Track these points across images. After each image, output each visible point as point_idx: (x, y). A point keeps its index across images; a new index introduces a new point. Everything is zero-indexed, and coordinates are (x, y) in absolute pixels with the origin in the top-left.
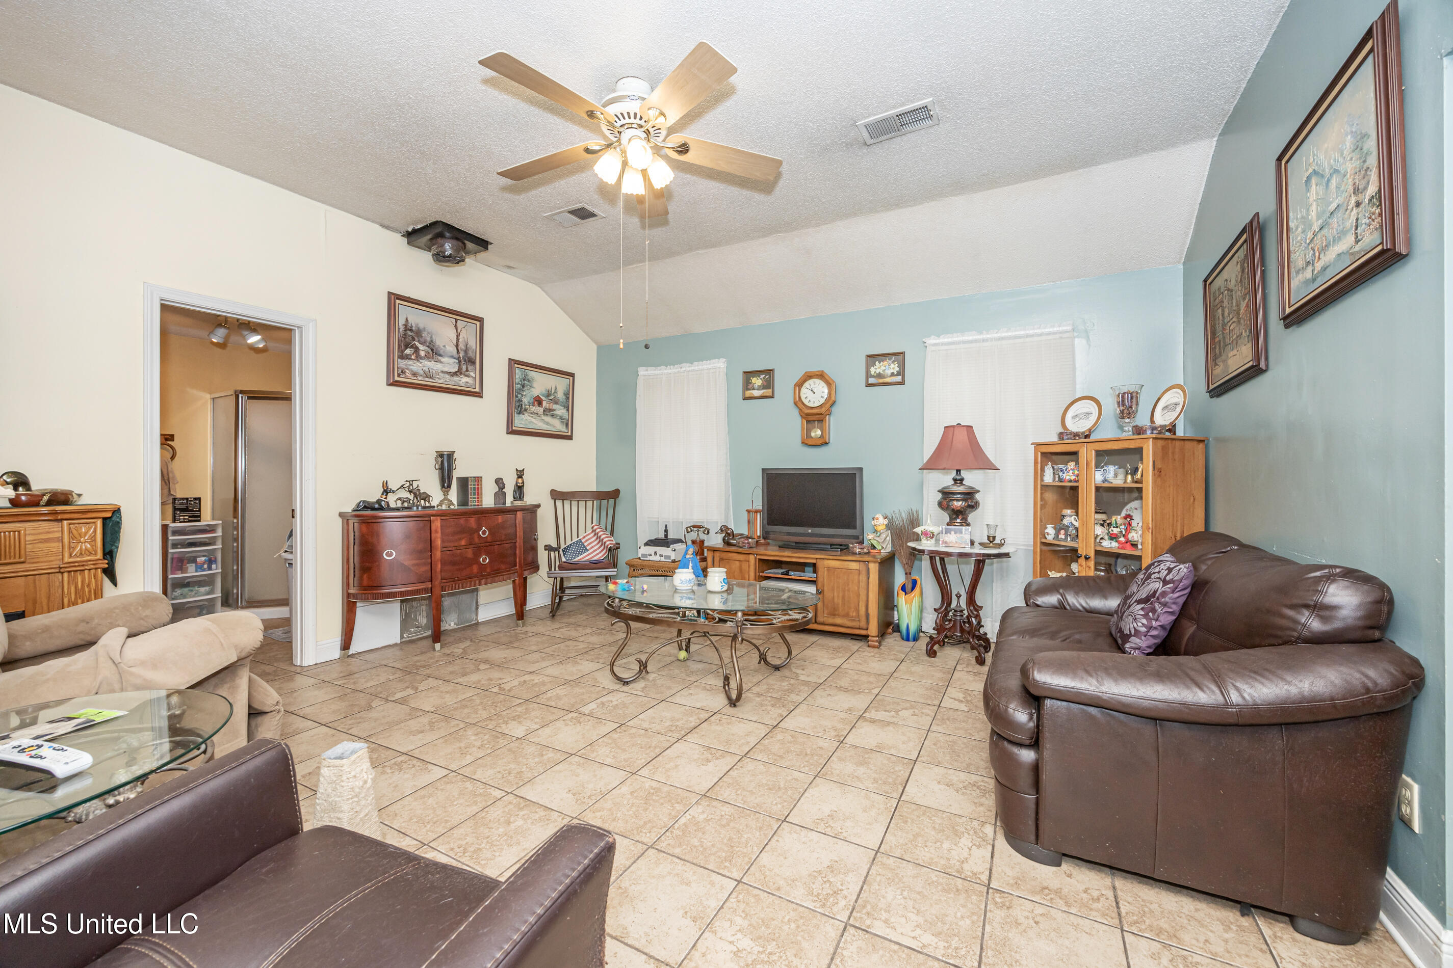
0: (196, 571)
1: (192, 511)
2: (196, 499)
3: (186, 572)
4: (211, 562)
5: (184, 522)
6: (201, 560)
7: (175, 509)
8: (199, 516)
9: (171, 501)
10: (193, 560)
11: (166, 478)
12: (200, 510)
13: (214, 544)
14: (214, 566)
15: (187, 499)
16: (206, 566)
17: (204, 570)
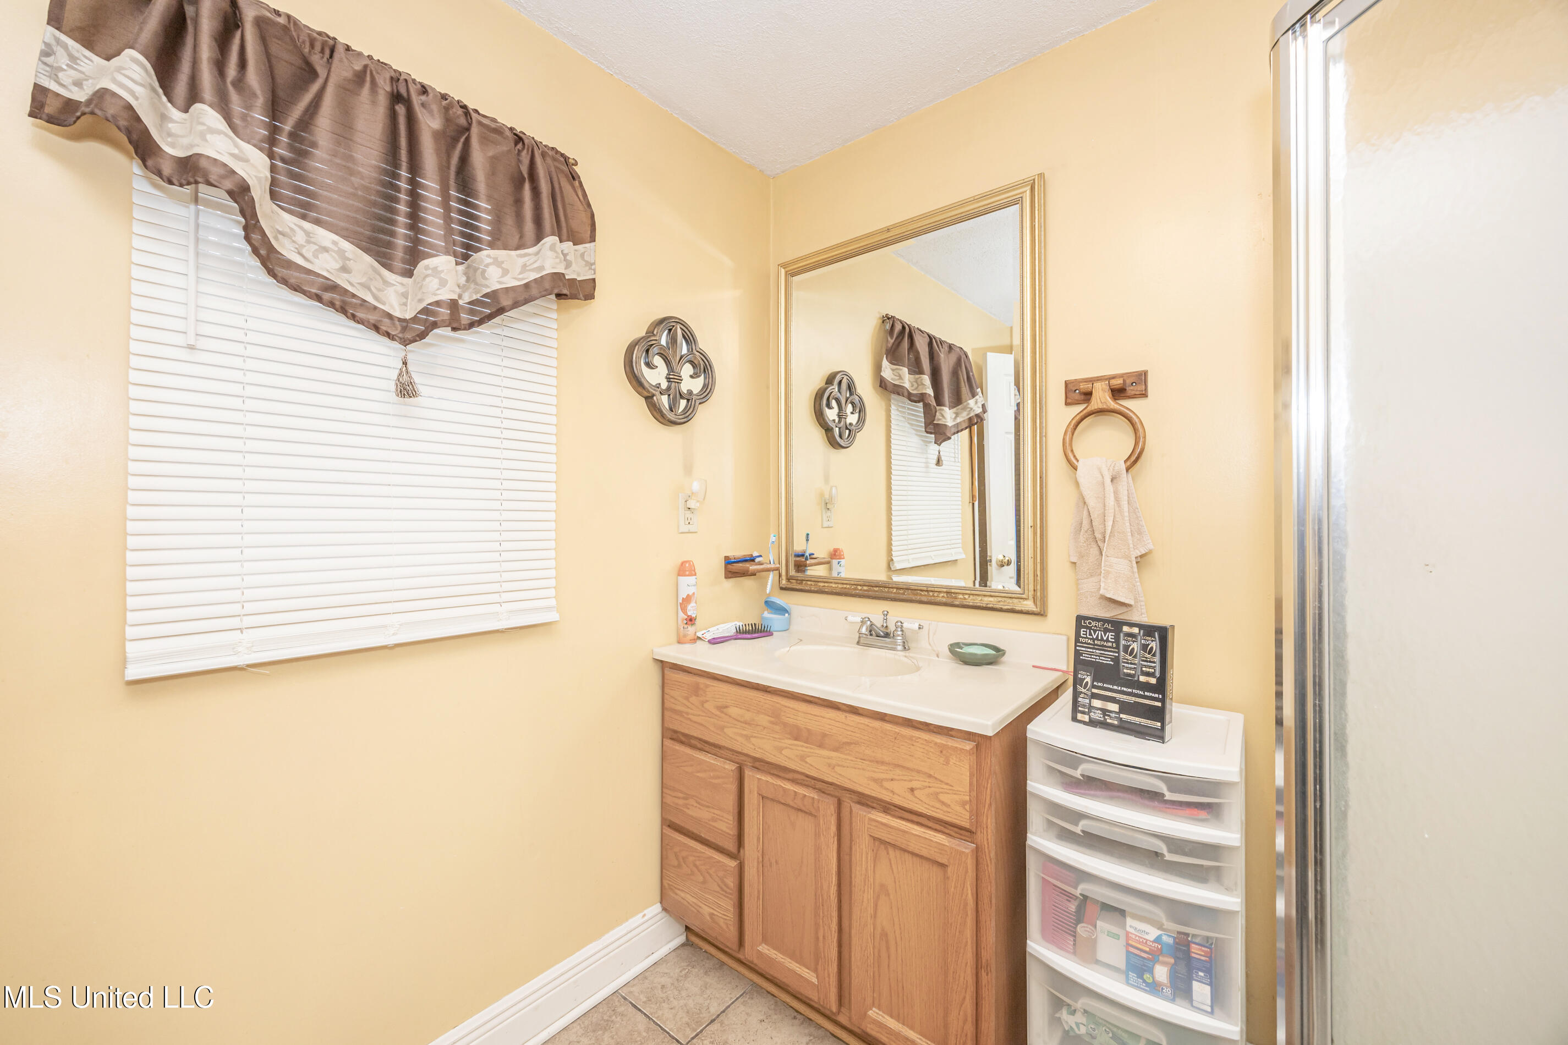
1: (1136, 683)
2: (1150, 630)
3: (1090, 960)
4: (1189, 959)
5: (1104, 725)
6: (1141, 931)
7: (1080, 663)
8: (1159, 714)
12: (1162, 689)
14: (1200, 990)
15: (1118, 626)
16: (1162, 973)
17: (1157, 992)
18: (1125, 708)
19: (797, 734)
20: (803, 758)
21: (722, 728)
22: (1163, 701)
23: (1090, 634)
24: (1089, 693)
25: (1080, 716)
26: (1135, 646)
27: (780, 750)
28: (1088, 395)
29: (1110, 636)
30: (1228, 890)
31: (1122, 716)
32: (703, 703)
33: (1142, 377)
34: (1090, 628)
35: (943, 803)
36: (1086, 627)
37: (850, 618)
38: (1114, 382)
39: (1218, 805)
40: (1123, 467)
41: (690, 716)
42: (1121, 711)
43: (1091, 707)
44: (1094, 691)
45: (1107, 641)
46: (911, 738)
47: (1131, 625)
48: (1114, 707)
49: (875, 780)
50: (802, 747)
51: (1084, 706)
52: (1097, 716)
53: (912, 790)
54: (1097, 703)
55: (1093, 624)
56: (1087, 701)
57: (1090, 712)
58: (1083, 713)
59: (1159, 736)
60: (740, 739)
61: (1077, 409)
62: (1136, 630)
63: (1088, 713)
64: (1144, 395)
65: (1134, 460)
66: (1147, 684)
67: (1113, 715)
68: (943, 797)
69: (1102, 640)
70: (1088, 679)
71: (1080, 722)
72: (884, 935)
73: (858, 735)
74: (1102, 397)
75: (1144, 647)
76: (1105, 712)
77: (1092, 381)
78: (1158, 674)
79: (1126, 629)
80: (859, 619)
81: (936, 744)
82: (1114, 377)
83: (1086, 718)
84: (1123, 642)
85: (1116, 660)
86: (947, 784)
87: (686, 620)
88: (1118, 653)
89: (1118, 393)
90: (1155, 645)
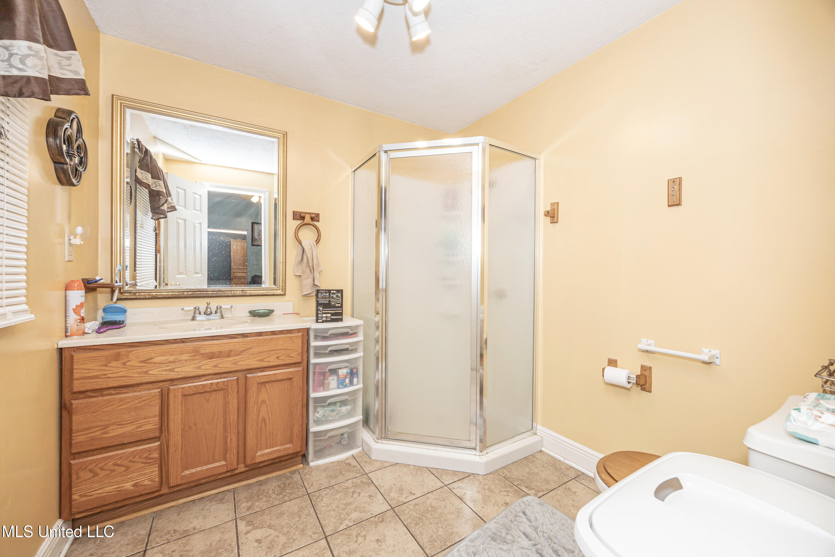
0: (338, 388)
1: (334, 307)
2: (338, 291)
3: (328, 389)
4: (353, 374)
5: (326, 321)
6: (343, 372)
7: (318, 304)
8: (341, 314)
9: (314, 294)
10: (334, 372)
11: (311, 265)
12: (341, 307)
13: (354, 351)
14: (355, 380)
15: (329, 291)
16: (347, 381)
17: (346, 386)
18: (332, 314)
19: (212, 356)
20: (216, 366)
21: (146, 373)
22: (342, 310)
23: (322, 295)
24: (322, 313)
25: (319, 321)
26: (335, 296)
27: (199, 368)
28: (303, 218)
29: (328, 294)
30: (360, 352)
31: (332, 317)
32: (124, 364)
33: (318, 215)
34: (321, 293)
35: (291, 357)
36: (320, 293)
37: (186, 308)
38: (302, 215)
39: (357, 332)
40: (315, 243)
41: (109, 376)
42: (331, 316)
43: (322, 317)
44: (323, 312)
45: (327, 296)
46: (277, 338)
47: (333, 290)
48: (329, 315)
49: (260, 360)
50: (215, 361)
51: (320, 317)
52: (324, 319)
53: (278, 357)
54: (324, 315)
55: (322, 291)
56: (321, 315)
57: (322, 318)
58: (320, 319)
59: (341, 320)
60: (165, 373)
61: (298, 222)
62: (335, 292)
63: (322, 319)
64: (319, 221)
65: (318, 241)
66: (338, 306)
67: (329, 318)
68: (291, 355)
69: (325, 296)
70: (321, 309)
71: (319, 322)
72: (264, 419)
73: (251, 345)
74: (308, 219)
75: (337, 296)
76: (326, 317)
77: (306, 213)
78: (341, 303)
79: (332, 292)
80: (193, 308)
81: (288, 337)
82: (312, 214)
83: (321, 321)
84: (331, 296)
85: (329, 301)
86: (293, 350)
87: (80, 319)
88: (330, 299)
89: (312, 219)
90: (339, 295)
